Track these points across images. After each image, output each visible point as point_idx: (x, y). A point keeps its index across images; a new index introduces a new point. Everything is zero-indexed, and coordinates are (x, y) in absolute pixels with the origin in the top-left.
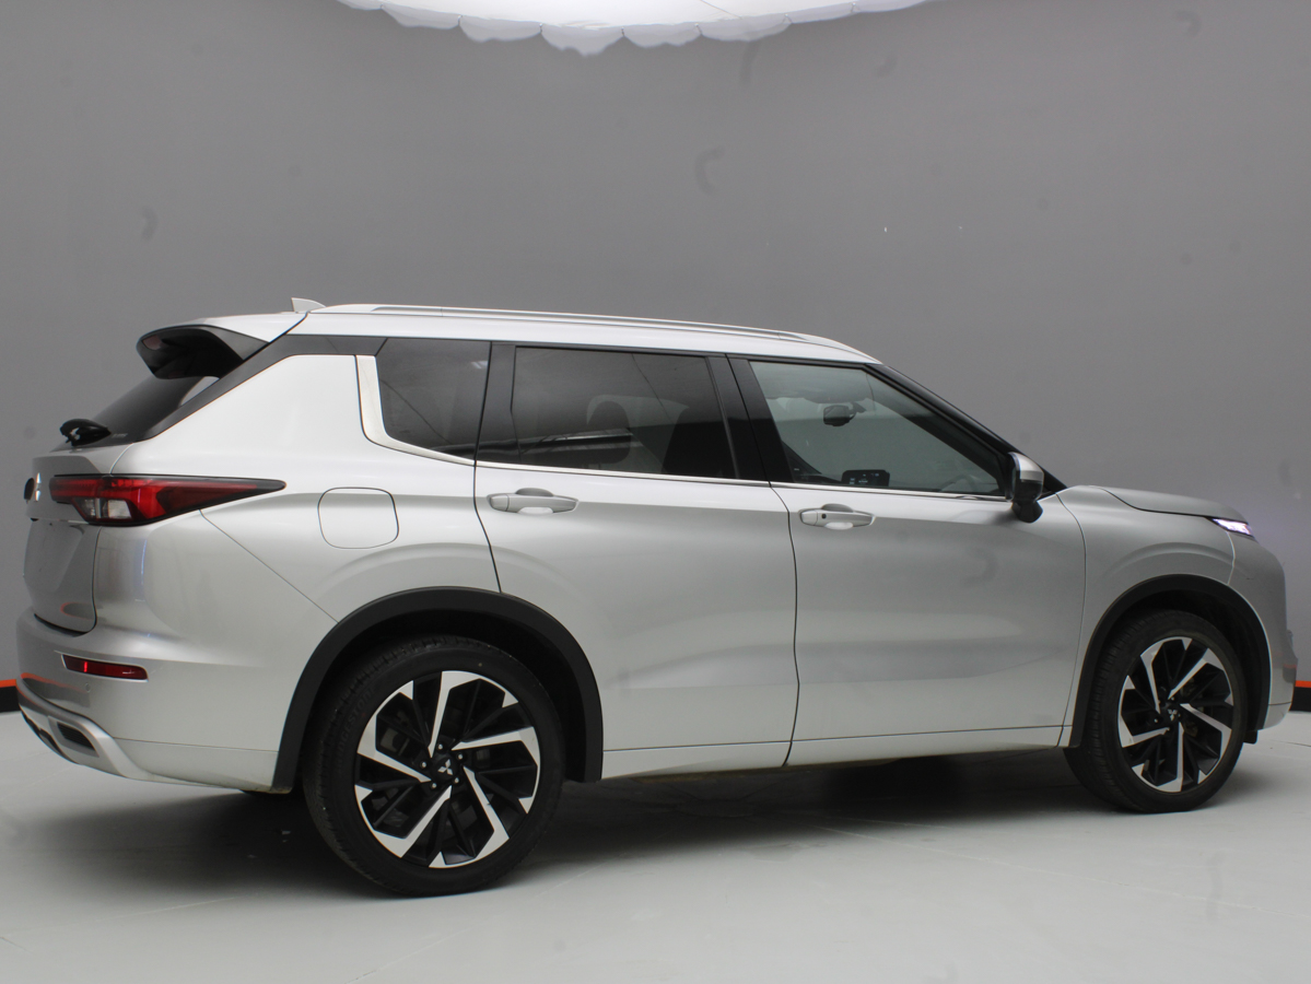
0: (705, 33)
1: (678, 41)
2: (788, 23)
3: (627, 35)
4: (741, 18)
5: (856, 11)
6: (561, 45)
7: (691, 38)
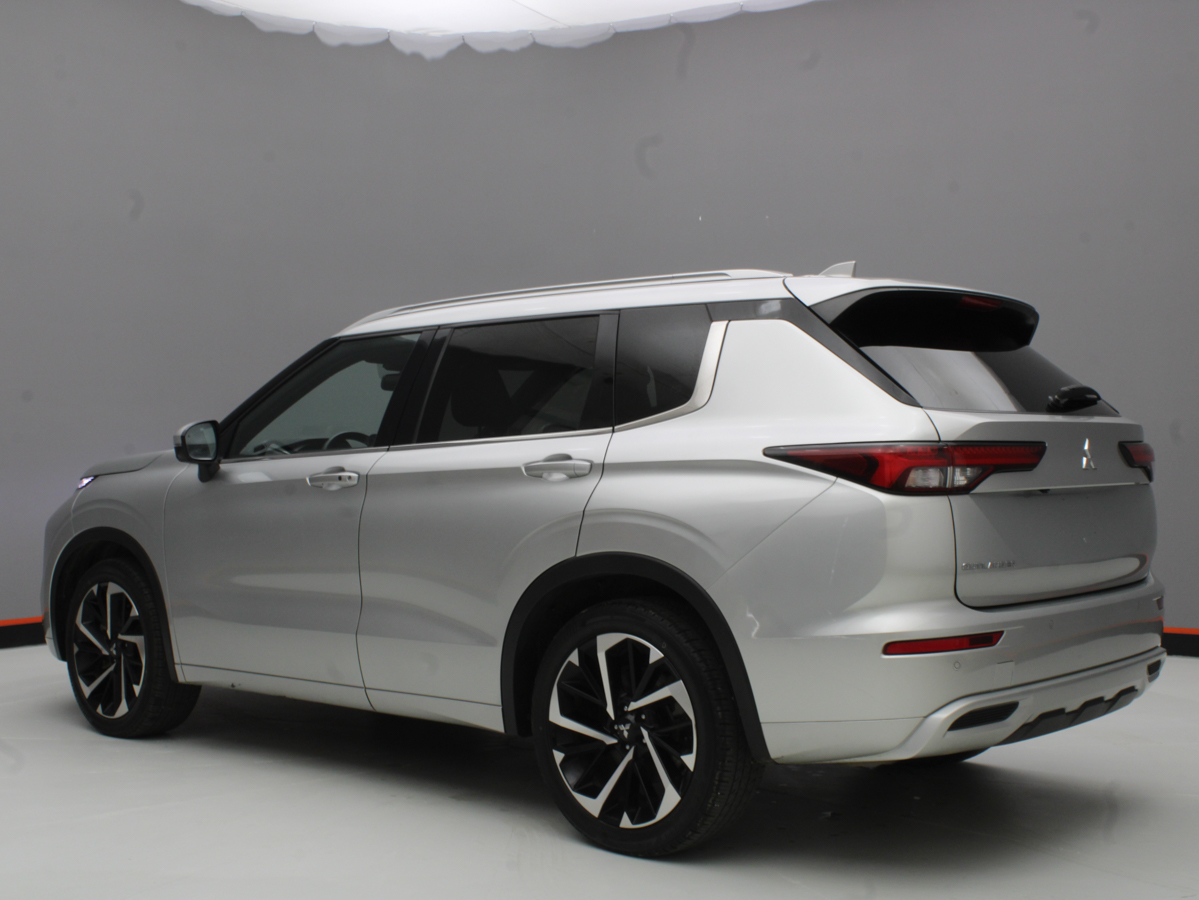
0: (538, 40)
1: (513, 47)
2: (612, 32)
3: (467, 41)
4: (570, 27)
5: (674, 21)
6: (407, 49)
7: (525, 44)
